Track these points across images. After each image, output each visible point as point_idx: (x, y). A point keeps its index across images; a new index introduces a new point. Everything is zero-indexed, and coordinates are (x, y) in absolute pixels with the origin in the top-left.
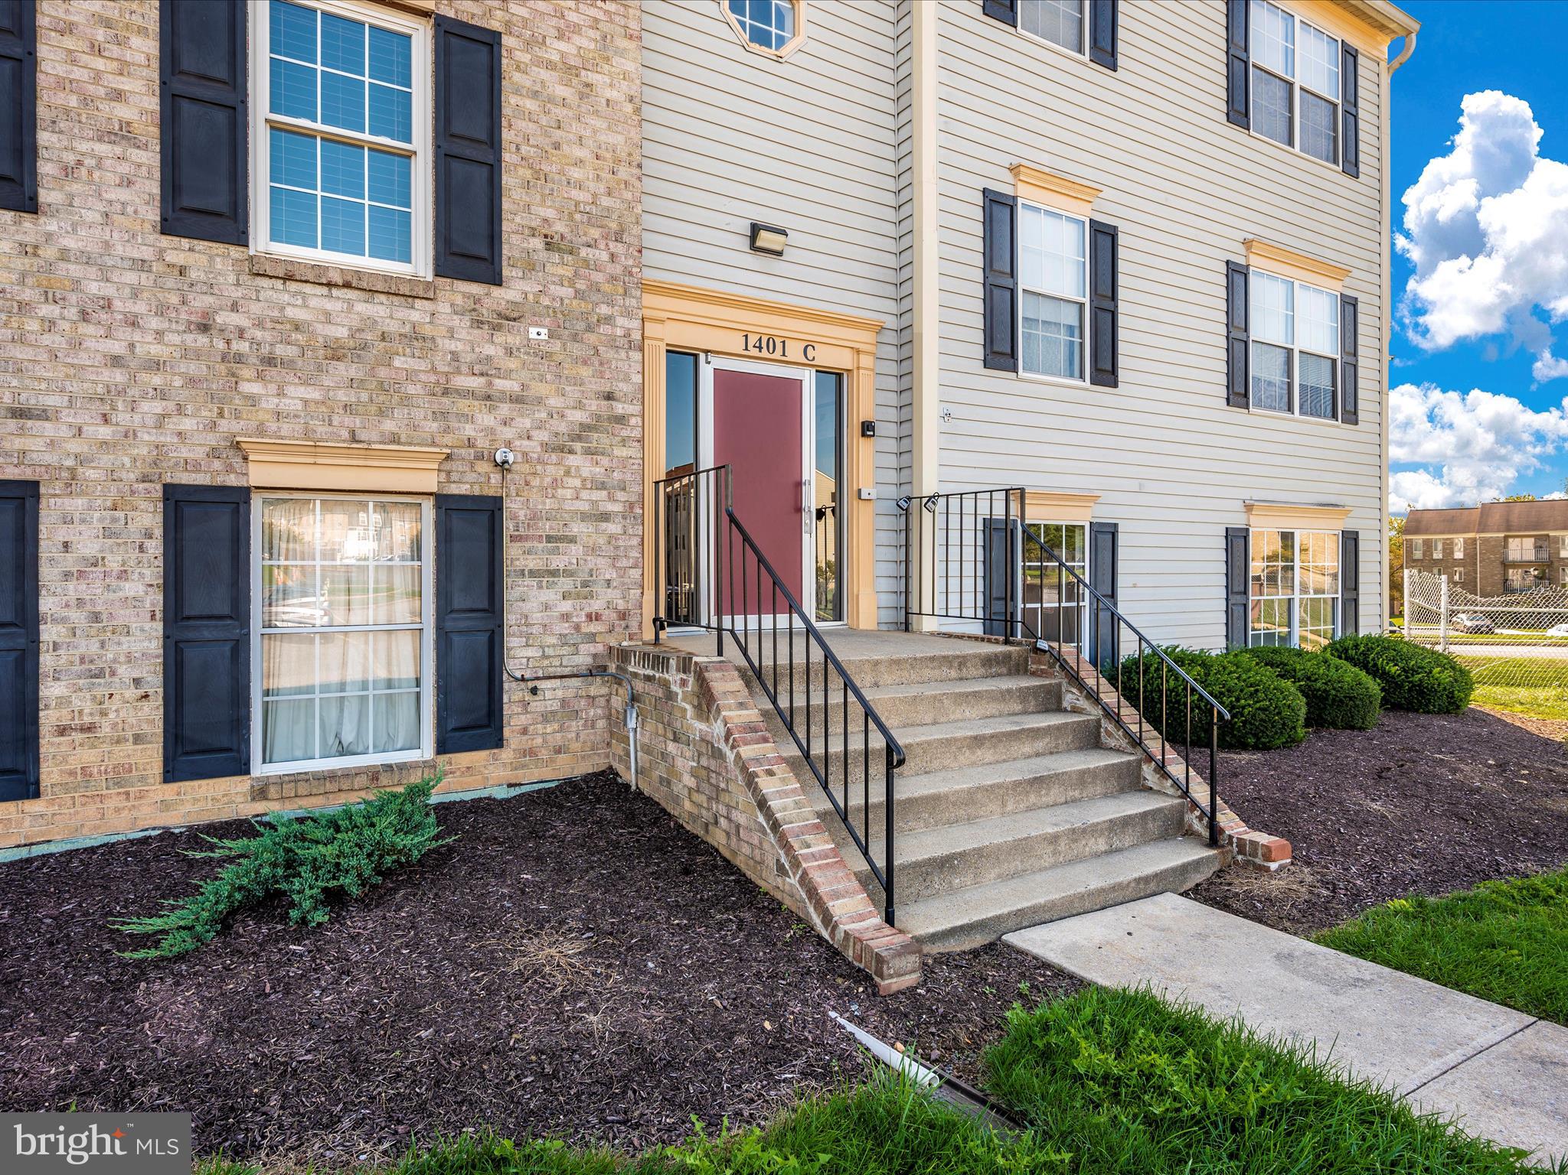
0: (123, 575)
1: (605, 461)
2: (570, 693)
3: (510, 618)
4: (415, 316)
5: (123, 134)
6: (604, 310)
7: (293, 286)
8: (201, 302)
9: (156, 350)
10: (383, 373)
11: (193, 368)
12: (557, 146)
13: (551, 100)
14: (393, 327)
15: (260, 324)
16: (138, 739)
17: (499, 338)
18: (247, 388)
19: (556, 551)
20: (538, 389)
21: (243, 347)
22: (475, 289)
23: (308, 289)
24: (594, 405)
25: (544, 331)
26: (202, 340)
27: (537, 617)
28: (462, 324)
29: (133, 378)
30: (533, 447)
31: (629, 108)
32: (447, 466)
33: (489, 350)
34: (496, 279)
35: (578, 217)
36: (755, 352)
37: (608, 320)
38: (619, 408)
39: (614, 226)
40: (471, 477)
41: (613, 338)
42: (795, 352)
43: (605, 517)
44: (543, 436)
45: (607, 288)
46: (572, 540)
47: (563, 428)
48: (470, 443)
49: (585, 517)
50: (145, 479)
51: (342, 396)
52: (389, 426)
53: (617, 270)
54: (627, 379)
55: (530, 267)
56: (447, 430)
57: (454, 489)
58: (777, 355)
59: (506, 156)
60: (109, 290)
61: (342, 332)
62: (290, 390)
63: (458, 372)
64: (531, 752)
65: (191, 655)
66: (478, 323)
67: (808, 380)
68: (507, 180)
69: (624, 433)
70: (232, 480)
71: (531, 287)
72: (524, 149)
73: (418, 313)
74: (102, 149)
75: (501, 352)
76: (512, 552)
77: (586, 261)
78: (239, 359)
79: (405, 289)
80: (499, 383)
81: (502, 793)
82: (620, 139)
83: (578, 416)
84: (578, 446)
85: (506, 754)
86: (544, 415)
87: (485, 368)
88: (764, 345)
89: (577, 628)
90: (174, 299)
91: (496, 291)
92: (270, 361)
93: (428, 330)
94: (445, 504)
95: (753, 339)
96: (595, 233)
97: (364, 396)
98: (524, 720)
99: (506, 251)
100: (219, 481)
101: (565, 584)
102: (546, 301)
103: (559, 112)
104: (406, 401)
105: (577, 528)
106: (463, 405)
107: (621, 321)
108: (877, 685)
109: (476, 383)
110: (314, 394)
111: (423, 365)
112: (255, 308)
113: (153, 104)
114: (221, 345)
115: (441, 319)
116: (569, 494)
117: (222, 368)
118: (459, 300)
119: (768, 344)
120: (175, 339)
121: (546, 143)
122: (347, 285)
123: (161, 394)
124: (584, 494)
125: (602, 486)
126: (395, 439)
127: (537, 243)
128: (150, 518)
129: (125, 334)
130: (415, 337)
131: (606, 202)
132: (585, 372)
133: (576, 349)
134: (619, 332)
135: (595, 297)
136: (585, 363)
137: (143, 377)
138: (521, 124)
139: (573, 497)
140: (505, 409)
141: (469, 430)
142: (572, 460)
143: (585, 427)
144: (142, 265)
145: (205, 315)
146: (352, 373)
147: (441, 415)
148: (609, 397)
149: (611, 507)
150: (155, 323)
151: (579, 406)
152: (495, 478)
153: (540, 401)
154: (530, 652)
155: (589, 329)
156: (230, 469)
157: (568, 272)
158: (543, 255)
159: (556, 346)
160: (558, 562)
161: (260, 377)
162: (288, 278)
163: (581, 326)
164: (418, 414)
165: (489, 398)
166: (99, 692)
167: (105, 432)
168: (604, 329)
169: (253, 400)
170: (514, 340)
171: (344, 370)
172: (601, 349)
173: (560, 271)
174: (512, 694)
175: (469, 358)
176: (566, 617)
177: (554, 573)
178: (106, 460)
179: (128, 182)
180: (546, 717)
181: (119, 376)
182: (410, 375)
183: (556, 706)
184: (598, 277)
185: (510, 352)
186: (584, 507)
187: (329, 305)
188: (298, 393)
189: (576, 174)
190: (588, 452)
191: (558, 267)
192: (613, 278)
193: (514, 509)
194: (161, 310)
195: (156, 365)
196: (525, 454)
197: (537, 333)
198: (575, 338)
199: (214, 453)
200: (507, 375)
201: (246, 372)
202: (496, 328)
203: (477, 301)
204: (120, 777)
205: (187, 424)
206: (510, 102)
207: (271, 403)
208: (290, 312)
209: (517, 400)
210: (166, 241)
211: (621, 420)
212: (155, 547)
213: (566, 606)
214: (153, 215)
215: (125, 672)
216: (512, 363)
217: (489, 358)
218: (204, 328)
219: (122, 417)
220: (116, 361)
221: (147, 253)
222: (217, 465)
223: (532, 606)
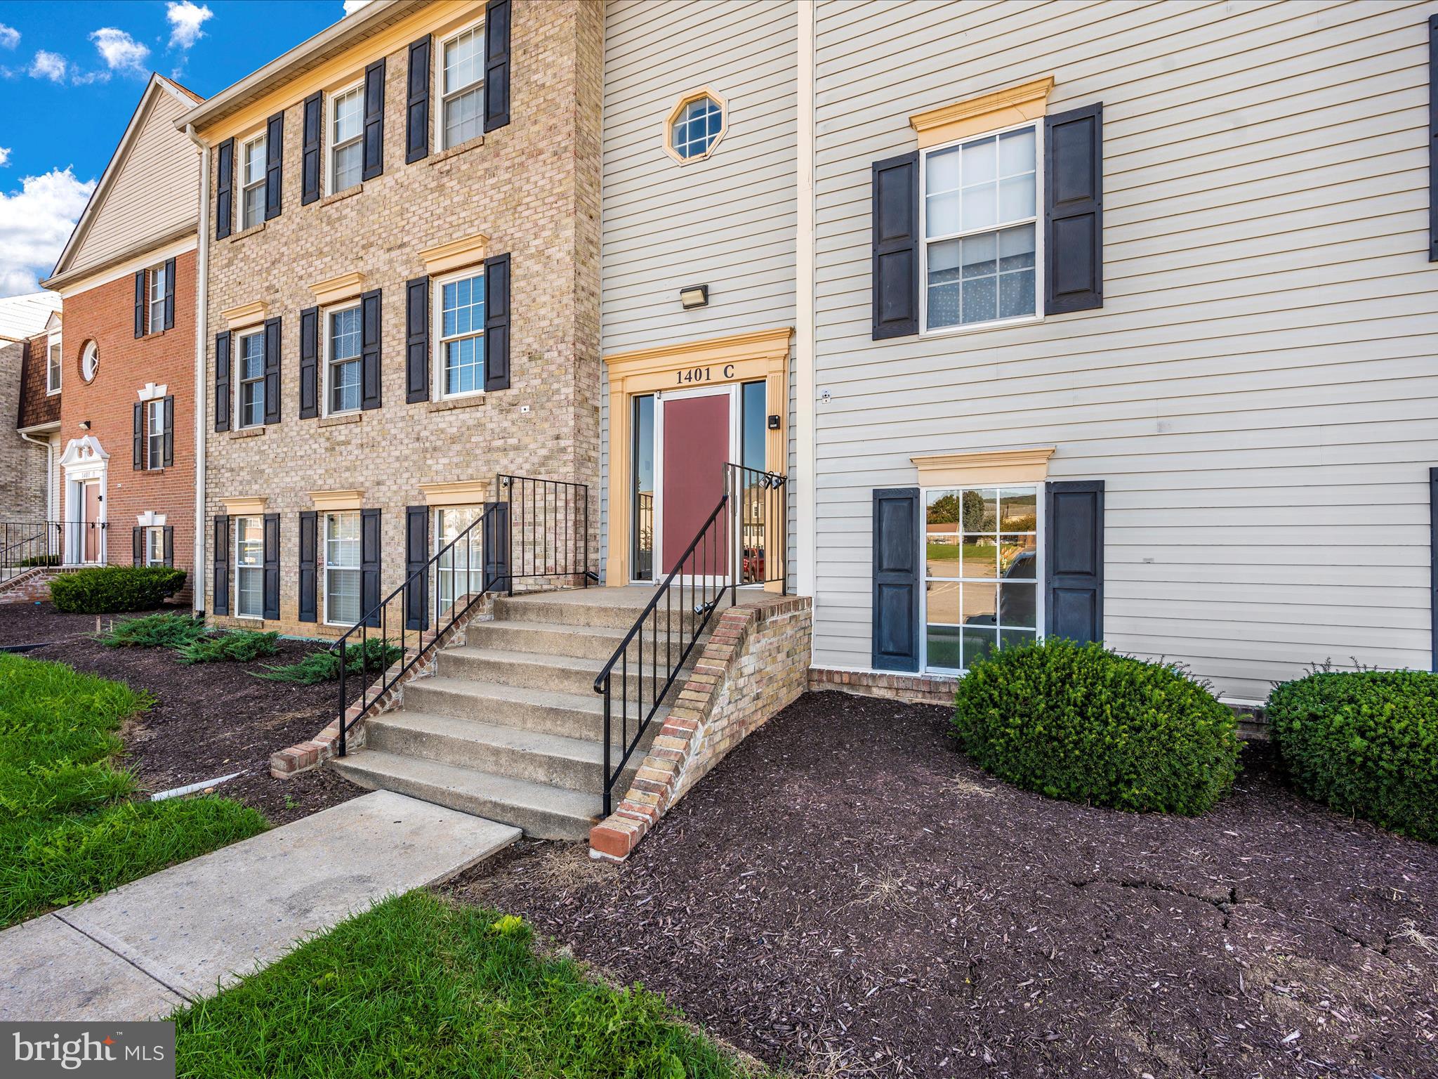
0: (398, 544)
1: (556, 476)
4: (479, 415)
5: (397, 370)
6: (555, 386)
8: (417, 428)
9: (407, 452)
11: (415, 457)
12: (534, 301)
13: (532, 276)
14: (471, 422)
15: (432, 434)
17: (509, 416)
18: (430, 462)
20: (526, 440)
21: (427, 445)
22: (500, 393)
23: (445, 414)
24: (550, 444)
25: (527, 407)
26: (418, 444)
28: (495, 413)
29: (401, 465)
32: (488, 489)
33: (506, 424)
34: (508, 386)
35: (543, 336)
36: (685, 383)
37: (558, 391)
38: (563, 443)
39: (560, 334)
40: (497, 492)
41: (560, 402)
42: (718, 374)
44: (527, 465)
45: (557, 373)
47: (536, 460)
49: (545, 510)
50: (402, 505)
51: (455, 460)
52: (470, 471)
53: (563, 360)
54: (567, 425)
55: (522, 373)
57: (490, 500)
58: (703, 380)
59: (513, 317)
60: (396, 431)
61: (455, 430)
62: (440, 461)
63: (494, 439)
66: (501, 412)
68: (513, 330)
69: (565, 458)
70: (424, 503)
71: (523, 385)
72: (521, 310)
74: (395, 376)
75: (510, 424)
76: (515, 531)
77: (547, 361)
78: (427, 450)
79: (474, 404)
80: (510, 441)
82: (564, 280)
83: (544, 452)
84: (543, 469)
86: (528, 454)
87: (504, 434)
88: (693, 376)
90: (411, 430)
91: (508, 392)
92: (435, 449)
93: (483, 421)
94: (486, 507)
95: (684, 374)
96: (551, 342)
97: (462, 458)
99: (512, 369)
100: (421, 504)
102: (529, 390)
104: (475, 458)
105: (542, 517)
106: (495, 455)
107: (564, 390)
108: (588, 625)
109: (499, 443)
110: (445, 461)
111: (481, 439)
112: (431, 427)
113: (404, 352)
114: (422, 446)
115: (488, 414)
117: (422, 455)
118: (494, 401)
120: (410, 446)
121: (528, 301)
122: (455, 408)
123: (407, 470)
126: (471, 477)
127: (525, 359)
128: (403, 521)
129: (400, 447)
130: (480, 425)
131: (556, 321)
132: (546, 425)
133: (543, 413)
134: (563, 397)
135: (551, 381)
136: (546, 420)
137: (404, 463)
138: (520, 297)
140: (512, 454)
143: (547, 458)
144: (403, 418)
145: (418, 434)
146: (458, 449)
148: (558, 438)
150: (406, 441)
151: (543, 446)
153: (526, 446)
155: (548, 400)
156: (424, 498)
157: (537, 370)
158: (528, 365)
159: (534, 414)
161: (432, 456)
162: (438, 411)
163: (544, 399)
164: (480, 463)
165: (505, 449)
167: (395, 488)
168: (556, 397)
169: (430, 467)
170: (514, 416)
171: (457, 447)
172: (554, 410)
175: (497, 430)
178: (395, 498)
179: (399, 387)
181: (398, 465)
182: (477, 444)
184: (553, 368)
185: (513, 423)
186: (546, 505)
187: (451, 418)
189: (542, 312)
190: (548, 471)
192: (560, 366)
193: (515, 507)
194: (408, 436)
195: (406, 458)
197: (524, 409)
198: (542, 407)
199: (419, 493)
200: (512, 436)
201: (428, 456)
202: (508, 411)
203: (501, 399)
204: (397, 625)
205: (413, 481)
206: (515, 285)
207: (434, 468)
208: (440, 425)
209: (516, 448)
210: (408, 406)
211: (564, 450)
212: (404, 532)
213: (537, 562)
214: (405, 398)
216: (514, 429)
217: (505, 428)
218: (418, 439)
219: (399, 481)
220: (398, 459)
221: (404, 413)
222: (421, 497)
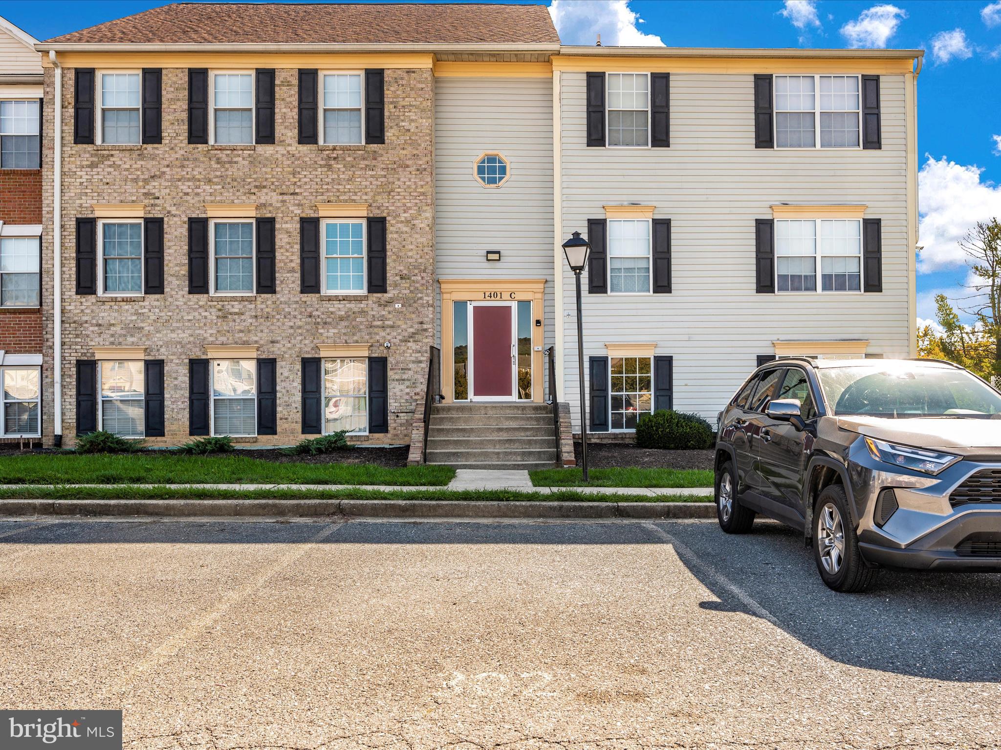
0: (293, 381)
1: (420, 344)
2: (409, 418)
3: (390, 394)
4: (362, 306)
5: (292, 271)
6: (420, 295)
7: (331, 302)
8: (309, 310)
9: (300, 323)
10: (354, 323)
11: (308, 327)
12: (404, 247)
13: (402, 233)
14: (356, 310)
15: (323, 314)
16: (296, 422)
17: (386, 309)
18: (321, 331)
19: (404, 373)
20: (399, 323)
21: (319, 320)
22: (379, 295)
23: (334, 302)
24: (416, 326)
25: (400, 305)
26: (310, 319)
27: (398, 393)
28: (375, 306)
29: (295, 331)
30: (397, 341)
31: (428, 228)
32: (371, 348)
33: (383, 313)
34: (385, 291)
35: (411, 267)
36: (488, 298)
37: (421, 298)
38: (425, 326)
39: (423, 268)
40: (378, 351)
41: (423, 304)
42: (506, 296)
43: (420, 362)
44: (400, 337)
45: (420, 288)
46: (410, 369)
47: (406, 334)
48: (378, 341)
49: (414, 362)
50: (298, 356)
51: (343, 331)
52: (355, 338)
53: (424, 282)
54: (427, 316)
55: (396, 285)
56: (371, 338)
57: (374, 355)
58: (498, 298)
59: (388, 253)
60: (290, 310)
61: (343, 313)
62: (330, 331)
63: (374, 320)
64: (396, 435)
65: (308, 401)
66: (380, 305)
67: (514, 306)
68: (388, 260)
69: (426, 334)
70: (317, 356)
71: (396, 292)
72: (394, 250)
73: (363, 305)
74: (288, 275)
75: (387, 313)
76: (390, 374)
77: (414, 281)
78: (318, 323)
79: (359, 299)
80: (387, 323)
81: (387, 446)
82: (425, 239)
83: (412, 330)
84: (411, 340)
85: (389, 435)
86: (400, 331)
87: (383, 318)
88: (492, 295)
89: (411, 397)
90: (304, 310)
91: (385, 295)
92: (325, 323)
93: (366, 309)
94: (371, 360)
95: (487, 294)
96: (416, 271)
97: (349, 330)
98: (394, 425)
99: (388, 282)
100: (314, 356)
101: (407, 383)
102: (401, 296)
103: (404, 236)
104: (360, 331)
105: (411, 366)
106: (376, 330)
107: (425, 298)
109: (379, 323)
110: (336, 331)
111: (365, 320)
112: (322, 309)
113: (299, 261)
114: (314, 320)
115: (369, 306)
116: (408, 355)
117: (314, 326)
118: (375, 299)
119: (494, 295)
120: (303, 320)
121: (399, 246)
122: (344, 300)
123: (301, 335)
124: (413, 355)
125: (420, 352)
126: (357, 342)
127: (398, 278)
128: (298, 366)
129: (293, 320)
130: (363, 312)
131: (420, 261)
132: (413, 316)
133: (411, 309)
134: (425, 302)
135: (416, 292)
136: (413, 313)
137: (297, 330)
138: (392, 243)
139: (410, 356)
140: (388, 330)
141: (378, 337)
142: (409, 344)
143: (413, 333)
144: (297, 302)
145: (311, 313)
146: (346, 324)
147: (370, 334)
148: (422, 323)
149: (422, 359)
150: (299, 317)
151: (412, 327)
152: (385, 351)
153: (399, 326)
154: (396, 404)
155: (415, 302)
156: (316, 353)
157: (408, 285)
158: (400, 281)
159: (404, 309)
160: (405, 377)
161: (323, 328)
162: (329, 300)
163: (412, 301)
164: (363, 334)
165: (383, 327)
166: (289, 410)
167: (289, 345)
168: (420, 301)
169: (321, 334)
170: (390, 309)
171: (344, 324)
172: (419, 308)
173: (405, 285)
174: (391, 417)
175: (378, 316)
176: (408, 394)
177: (404, 380)
178: (290, 352)
179: (293, 282)
180: (401, 425)
181: (292, 331)
182: (361, 323)
183: (405, 421)
184: (417, 285)
185: (389, 313)
186: (414, 359)
187: (340, 306)
188: (333, 331)
189: (410, 254)
190: (414, 341)
191: (405, 284)
192: (423, 285)
193: (391, 360)
194: (301, 313)
195: (300, 327)
196: (394, 343)
197: (398, 306)
198: (410, 306)
199: (313, 349)
200: (388, 320)
201: (320, 327)
202: (386, 306)
203: (380, 299)
204: (293, 432)
205: (307, 342)
206: (389, 236)
207: (325, 335)
208: (330, 309)
209: (392, 327)
210: (302, 295)
211: (426, 330)
212: (300, 374)
213: (408, 390)
214: (299, 289)
215: (294, 405)
216: (390, 316)
217: (383, 315)
218: (310, 316)
219: (293, 341)
220: (291, 327)
221: (298, 299)
222: (313, 352)
223: (397, 390)
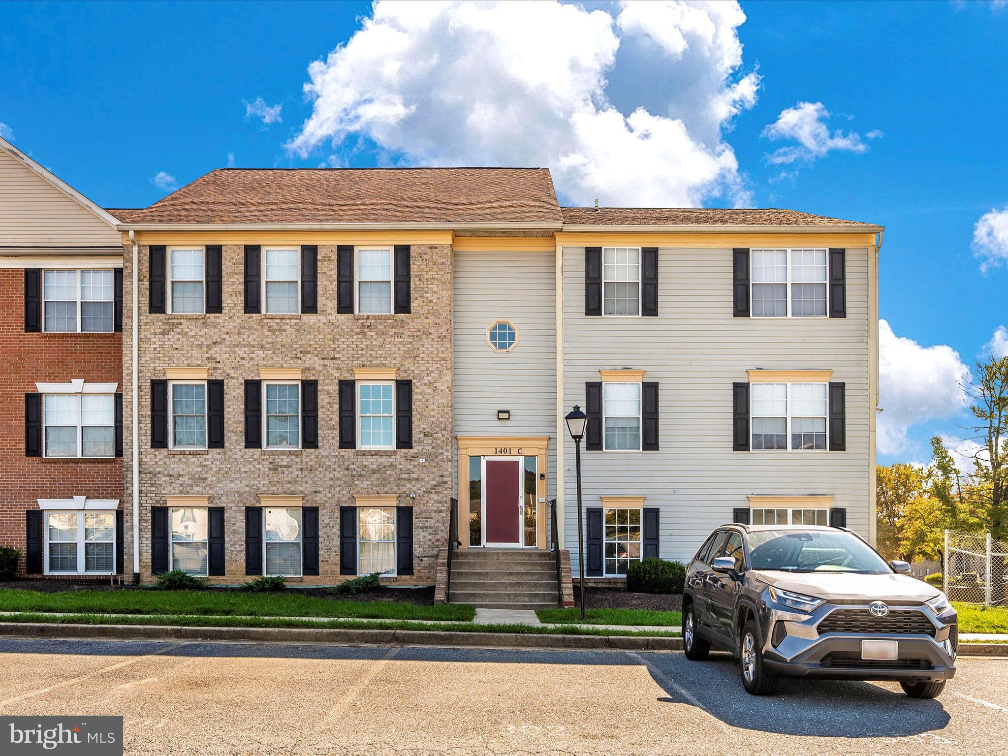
0: (333, 527)
1: (441, 495)
2: (431, 562)
3: (415, 540)
5: (333, 428)
6: (440, 451)
7: (365, 457)
8: (347, 463)
9: (339, 476)
10: (384, 476)
11: (345, 479)
12: (427, 407)
13: (425, 394)
14: (386, 464)
15: (358, 467)
16: (336, 564)
17: (412, 463)
18: (356, 483)
19: (427, 521)
20: (422, 476)
21: (355, 473)
22: (406, 450)
23: (368, 457)
24: (438, 479)
25: (424, 460)
26: (347, 472)
27: (422, 540)
28: (403, 460)
29: (334, 483)
30: (421, 492)
31: (447, 390)
32: (399, 499)
33: (410, 467)
34: (411, 447)
35: (433, 425)
36: (499, 454)
37: (442, 454)
38: (445, 479)
39: (443, 426)
40: (405, 501)
41: (443, 459)
42: (514, 451)
43: (441, 511)
44: (423, 489)
45: (441, 444)
46: (432, 518)
47: (429, 486)
48: (405, 492)
49: (435, 511)
50: (336, 505)
51: (375, 482)
52: (386, 489)
53: (444, 439)
54: (447, 470)
55: (420, 442)
56: (399, 489)
57: (401, 505)
58: (508, 454)
59: (413, 413)
60: (330, 463)
61: (375, 467)
62: (364, 482)
63: (402, 473)
64: (421, 577)
65: (345, 545)
66: (407, 460)
67: (522, 460)
68: (414, 419)
69: (446, 486)
70: (353, 505)
71: (420, 448)
72: (418, 410)
73: (392, 459)
74: (329, 432)
75: (412, 467)
76: (415, 521)
77: (435, 438)
78: (354, 476)
79: (389, 454)
80: (412, 475)
81: (412, 587)
82: (445, 400)
83: (434, 483)
84: (433, 491)
85: (414, 577)
86: (424, 483)
87: (409, 472)
89: (433, 543)
90: (342, 463)
91: (411, 450)
92: (360, 476)
93: (394, 463)
94: (399, 509)
95: (498, 450)
96: (438, 429)
97: (380, 482)
98: (418, 568)
99: (413, 439)
100: (350, 505)
101: (430, 530)
102: (424, 451)
103: (427, 397)
104: (390, 482)
105: (433, 515)
106: (403, 482)
107: (445, 454)
109: (406, 476)
110: (369, 483)
111: (393, 473)
112: (357, 463)
113: (338, 419)
114: (351, 473)
115: (398, 460)
116: (431, 505)
117: (351, 478)
118: (402, 454)
119: (504, 451)
120: (342, 472)
121: (423, 406)
122: (376, 455)
123: (339, 486)
124: (435, 505)
125: (440, 502)
126: (387, 493)
127: (422, 435)
128: (337, 514)
129: (333, 473)
130: (392, 466)
131: (441, 419)
132: (435, 470)
133: (433, 464)
134: (445, 457)
135: (438, 448)
136: (435, 467)
137: (336, 482)
138: (418, 403)
139: (432, 506)
140: (414, 482)
141: (405, 489)
142: (432, 495)
143: (435, 485)
144: (336, 457)
145: (348, 466)
146: (378, 477)
147: (398, 486)
148: (442, 476)
149: (443, 508)
150: (338, 469)
151: (434, 479)
152: (411, 502)
153: (423, 479)
154: (420, 549)
155: (436, 457)
156: (352, 502)
157: (430, 442)
158: (423, 438)
159: (427, 463)
160: (428, 524)
161: (358, 480)
162: (363, 455)
163: (434, 457)
164: (392, 486)
165: (409, 480)
166: (329, 553)
167: (330, 495)
168: (440, 457)
169: (357, 485)
170: (416, 463)
171: (376, 476)
172: (440, 463)
173: (428, 442)
174: (416, 561)
175: (405, 469)
176: (430, 540)
177: (427, 527)
178: (330, 501)
179: (333, 438)
180: (425, 568)
181: (332, 483)
182: (391, 476)
183: (427, 565)
184: (439, 442)
185: (414, 466)
186: (435, 508)
187: (372, 460)
188: (366, 482)
189: (432, 413)
190: (436, 493)
191: (428, 441)
192: (443, 441)
193: (416, 509)
194: (339, 466)
195: (338, 479)
196: (419, 494)
197: (422, 460)
198: (432, 460)
199: (349, 499)
200: (413, 473)
201: (355, 479)
202: (411, 460)
203: (407, 454)
204: (333, 573)
205: (344, 492)
206: (415, 397)
207: (360, 486)
208: (364, 463)
209: (417, 479)
210: (340, 450)
211: (446, 482)
212: (338, 521)
213: (430, 537)
214: (338, 445)
215: (333, 549)
216: (416, 470)
217: (409, 469)
218: (347, 469)
219: (332, 492)
220: (332, 479)
221: (337, 454)
222: (350, 501)
223: (421, 537)
